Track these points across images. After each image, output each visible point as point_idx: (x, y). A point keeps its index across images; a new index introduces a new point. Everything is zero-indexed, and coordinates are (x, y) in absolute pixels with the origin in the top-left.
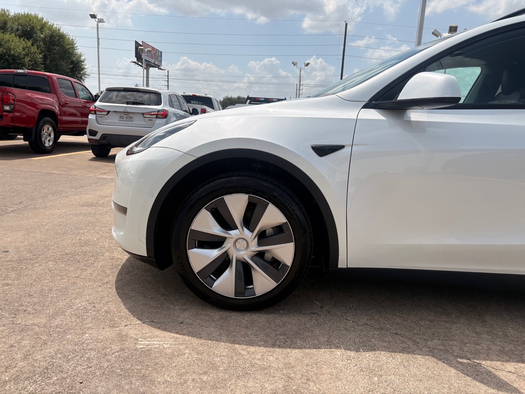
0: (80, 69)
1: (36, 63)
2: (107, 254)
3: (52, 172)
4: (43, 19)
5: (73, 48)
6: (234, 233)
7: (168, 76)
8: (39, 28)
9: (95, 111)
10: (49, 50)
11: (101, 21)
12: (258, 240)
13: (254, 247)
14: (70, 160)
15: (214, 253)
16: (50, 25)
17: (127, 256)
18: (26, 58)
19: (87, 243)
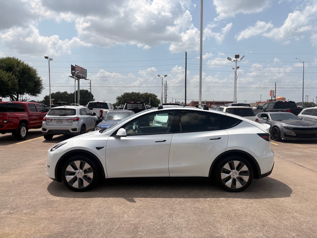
0: (39, 85)
1: (14, 84)
2: (46, 180)
3: (26, 150)
4: (18, 59)
5: (36, 74)
6: (77, 171)
7: (90, 83)
8: (16, 65)
9: (45, 120)
10: (22, 76)
11: (51, 59)
12: (84, 172)
13: (83, 174)
14: (34, 143)
15: (72, 177)
16: (22, 63)
17: (52, 180)
18: (9, 82)
19: (40, 178)
